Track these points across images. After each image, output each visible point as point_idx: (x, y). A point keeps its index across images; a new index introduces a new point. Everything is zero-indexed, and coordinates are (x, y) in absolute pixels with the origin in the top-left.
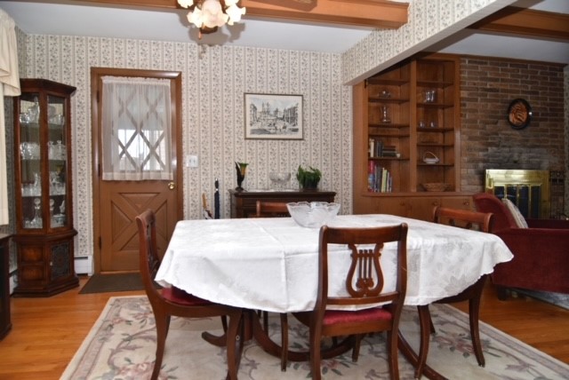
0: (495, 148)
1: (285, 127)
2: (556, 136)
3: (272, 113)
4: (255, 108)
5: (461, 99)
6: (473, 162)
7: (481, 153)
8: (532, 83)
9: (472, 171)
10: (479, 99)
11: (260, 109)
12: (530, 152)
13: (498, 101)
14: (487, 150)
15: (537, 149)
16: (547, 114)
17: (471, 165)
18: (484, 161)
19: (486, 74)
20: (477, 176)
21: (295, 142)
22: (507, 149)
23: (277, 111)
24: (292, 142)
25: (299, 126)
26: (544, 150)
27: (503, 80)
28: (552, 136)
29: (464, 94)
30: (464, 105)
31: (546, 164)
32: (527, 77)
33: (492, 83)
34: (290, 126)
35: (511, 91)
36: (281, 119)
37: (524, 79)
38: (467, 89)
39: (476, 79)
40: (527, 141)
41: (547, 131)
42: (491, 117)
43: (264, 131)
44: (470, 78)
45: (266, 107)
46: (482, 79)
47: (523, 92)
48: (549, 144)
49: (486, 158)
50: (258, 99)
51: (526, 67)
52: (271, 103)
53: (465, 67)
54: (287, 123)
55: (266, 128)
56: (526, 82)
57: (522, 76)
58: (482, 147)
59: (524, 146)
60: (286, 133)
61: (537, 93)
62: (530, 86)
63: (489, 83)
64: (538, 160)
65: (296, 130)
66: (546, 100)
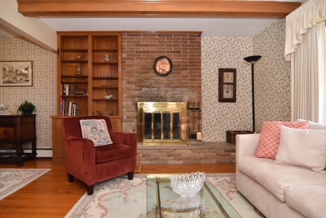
0: (147, 89)
1: (21, 79)
2: (195, 80)
3: (14, 71)
4: (5, 69)
5: (122, 58)
6: (131, 97)
7: (137, 92)
8: (175, 46)
9: (130, 103)
10: (135, 58)
11: (7, 70)
12: (174, 90)
13: (149, 59)
14: (141, 90)
15: (179, 89)
16: (187, 66)
17: (129, 99)
18: (139, 97)
19: (139, 42)
20: (134, 106)
21: (29, 87)
22: (156, 89)
23: (17, 71)
24: (26, 87)
25: (30, 78)
26: (185, 89)
27: (152, 45)
28: (191, 80)
29: (125, 55)
30: (124, 62)
31: (186, 98)
32: (171, 42)
33: (144, 48)
34: (24, 79)
35: (159, 52)
36: (20, 75)
37: (168, 43)
38: (126, 52)
39: (133, 46)
40: (171, 83)
41: (187, 76)
42: (143, 69)
43: (10, 82)
44: (128, 46)
45: (11, 68)
46: (136, 45)
47: (167, 52)
48: (189, 85)
49: (140, 95)
50: (6, 64)
51: (171, 35)
52: (14, 66)
53: (125, 38)
54: (22, 77)
55: (11, 80)
56: (170, 45)
57: (167, 42)
58: (137, 88)
59: (169, 87)
60: (22, 83)
61: (180, 52)
62: (173, 48)
63: (142, 48)
64: (180, 96)
65: (28, 81)
66: (187, 56)
